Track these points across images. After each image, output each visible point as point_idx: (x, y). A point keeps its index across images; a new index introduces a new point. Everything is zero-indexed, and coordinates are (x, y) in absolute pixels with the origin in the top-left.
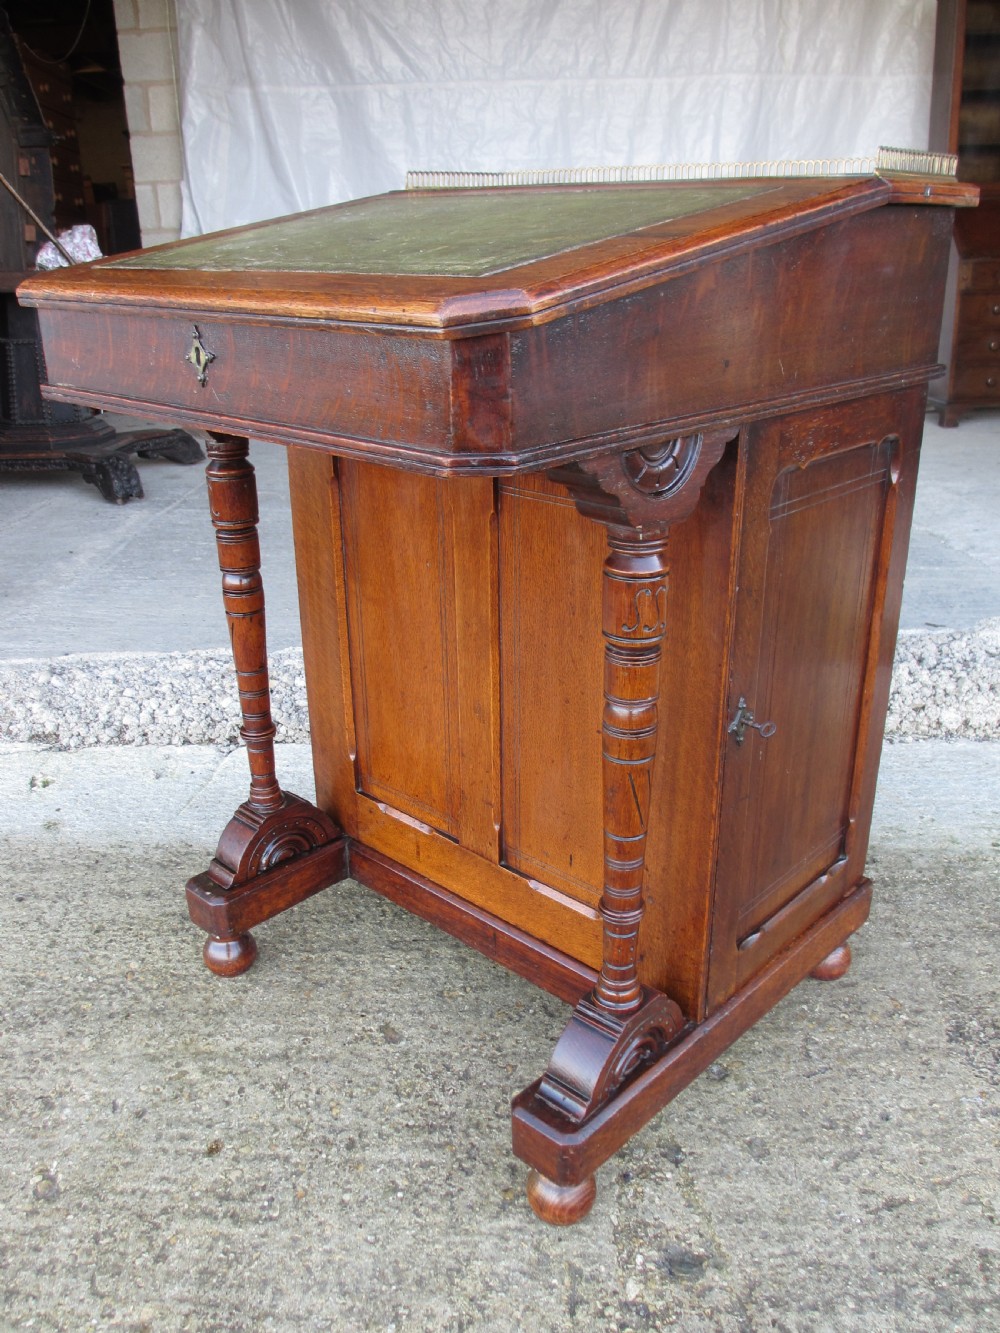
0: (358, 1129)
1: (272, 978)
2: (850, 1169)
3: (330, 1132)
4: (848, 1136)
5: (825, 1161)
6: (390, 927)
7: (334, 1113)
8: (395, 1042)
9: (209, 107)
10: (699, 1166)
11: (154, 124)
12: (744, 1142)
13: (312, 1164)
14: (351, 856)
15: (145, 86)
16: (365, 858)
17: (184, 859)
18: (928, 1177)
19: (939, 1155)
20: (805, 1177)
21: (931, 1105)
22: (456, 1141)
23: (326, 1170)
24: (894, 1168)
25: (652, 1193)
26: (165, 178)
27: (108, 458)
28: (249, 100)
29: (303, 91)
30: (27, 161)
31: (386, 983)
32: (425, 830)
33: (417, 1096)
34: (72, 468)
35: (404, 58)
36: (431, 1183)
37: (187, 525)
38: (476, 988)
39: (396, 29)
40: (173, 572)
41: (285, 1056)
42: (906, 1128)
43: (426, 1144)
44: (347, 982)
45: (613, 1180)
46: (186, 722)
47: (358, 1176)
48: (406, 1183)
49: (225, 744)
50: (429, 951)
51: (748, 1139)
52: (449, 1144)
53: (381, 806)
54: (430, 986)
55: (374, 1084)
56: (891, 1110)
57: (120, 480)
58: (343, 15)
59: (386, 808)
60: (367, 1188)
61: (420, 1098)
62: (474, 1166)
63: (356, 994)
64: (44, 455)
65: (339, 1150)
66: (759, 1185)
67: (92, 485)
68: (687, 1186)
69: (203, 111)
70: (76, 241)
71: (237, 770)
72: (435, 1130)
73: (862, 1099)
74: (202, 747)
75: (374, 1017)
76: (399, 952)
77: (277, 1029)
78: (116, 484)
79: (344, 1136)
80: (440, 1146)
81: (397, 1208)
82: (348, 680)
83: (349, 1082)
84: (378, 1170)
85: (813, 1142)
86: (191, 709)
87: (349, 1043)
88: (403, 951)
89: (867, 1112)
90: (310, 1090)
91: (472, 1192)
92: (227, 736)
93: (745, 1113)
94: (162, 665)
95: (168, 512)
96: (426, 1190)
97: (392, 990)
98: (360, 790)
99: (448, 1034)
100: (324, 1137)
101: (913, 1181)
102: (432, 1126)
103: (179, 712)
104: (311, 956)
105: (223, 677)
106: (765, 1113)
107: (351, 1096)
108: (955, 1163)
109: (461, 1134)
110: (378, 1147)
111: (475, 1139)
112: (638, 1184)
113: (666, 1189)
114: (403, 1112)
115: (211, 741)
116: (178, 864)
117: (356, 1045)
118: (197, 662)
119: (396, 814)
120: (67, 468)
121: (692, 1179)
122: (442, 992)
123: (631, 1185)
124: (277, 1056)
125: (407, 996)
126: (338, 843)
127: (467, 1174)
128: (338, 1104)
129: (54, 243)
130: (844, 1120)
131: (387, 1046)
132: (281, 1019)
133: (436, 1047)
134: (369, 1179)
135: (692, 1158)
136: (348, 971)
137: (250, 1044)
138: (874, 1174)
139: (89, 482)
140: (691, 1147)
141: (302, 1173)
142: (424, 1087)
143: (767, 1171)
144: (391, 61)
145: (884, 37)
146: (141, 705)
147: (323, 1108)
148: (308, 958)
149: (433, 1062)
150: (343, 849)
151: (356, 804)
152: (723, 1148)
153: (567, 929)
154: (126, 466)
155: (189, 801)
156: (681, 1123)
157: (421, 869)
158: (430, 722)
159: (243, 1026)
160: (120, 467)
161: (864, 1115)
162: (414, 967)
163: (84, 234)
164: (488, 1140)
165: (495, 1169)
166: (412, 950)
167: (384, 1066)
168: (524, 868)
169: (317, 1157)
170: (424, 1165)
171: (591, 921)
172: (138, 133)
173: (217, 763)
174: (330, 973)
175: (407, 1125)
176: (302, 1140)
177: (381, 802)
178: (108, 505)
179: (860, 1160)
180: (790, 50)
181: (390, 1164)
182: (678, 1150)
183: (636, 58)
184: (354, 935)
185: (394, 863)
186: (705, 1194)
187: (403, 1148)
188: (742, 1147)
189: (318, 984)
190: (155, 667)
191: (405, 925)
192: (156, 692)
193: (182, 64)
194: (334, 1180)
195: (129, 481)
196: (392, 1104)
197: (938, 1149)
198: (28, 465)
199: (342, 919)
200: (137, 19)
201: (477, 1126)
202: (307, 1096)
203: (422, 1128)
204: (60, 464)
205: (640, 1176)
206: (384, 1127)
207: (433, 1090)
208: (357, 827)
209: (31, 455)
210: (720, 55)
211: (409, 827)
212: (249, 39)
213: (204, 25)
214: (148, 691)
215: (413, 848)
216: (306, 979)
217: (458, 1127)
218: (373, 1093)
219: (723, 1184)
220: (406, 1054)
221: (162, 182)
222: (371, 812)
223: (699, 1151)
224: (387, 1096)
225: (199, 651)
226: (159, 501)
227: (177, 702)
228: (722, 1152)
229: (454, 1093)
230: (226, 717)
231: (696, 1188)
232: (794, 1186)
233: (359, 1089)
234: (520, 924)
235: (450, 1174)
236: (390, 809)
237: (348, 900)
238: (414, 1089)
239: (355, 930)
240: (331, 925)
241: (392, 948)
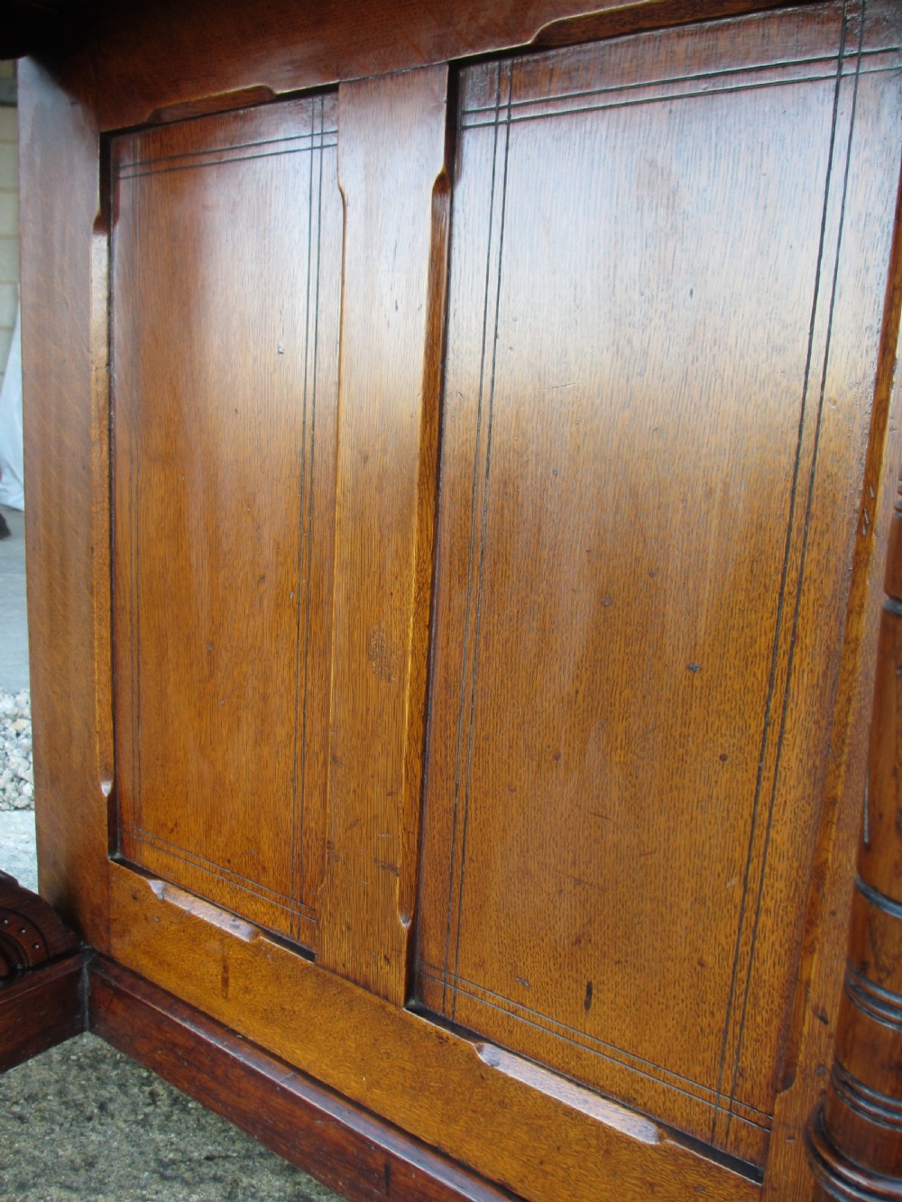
6: (163, 1129)
14: (92, 985)
16: (119, 994)
32: (242, 932)
50: (236, 1182)
53: (156, 886)
59: (165, 890)
76: (177, 1186)
82: (106, 634)
88: (186, 1183)
98: (118, 856)
119: (185, 902)
126: (68, 962)
150: (78, 974)
151: (108, 884)
153: (570, 1161)
157: (229, 1014)
158: (265, 698)
166: (202, 1181)
168: (462, 1015)
171: (641, 1147)
177: (155, 877)
184: (91, 1149)
185: (174, 1001)
191: (192, 1123)
199: (71, 1114)
208: (108, 929)
211: (211, 926)
215: (215, 970)
222: (135, 898)
234: (447, 1145)
236: (173, 890)
237: (90, 1071)
239: (94, 1137)
240: (47, 1126)
241: (163, 1177)
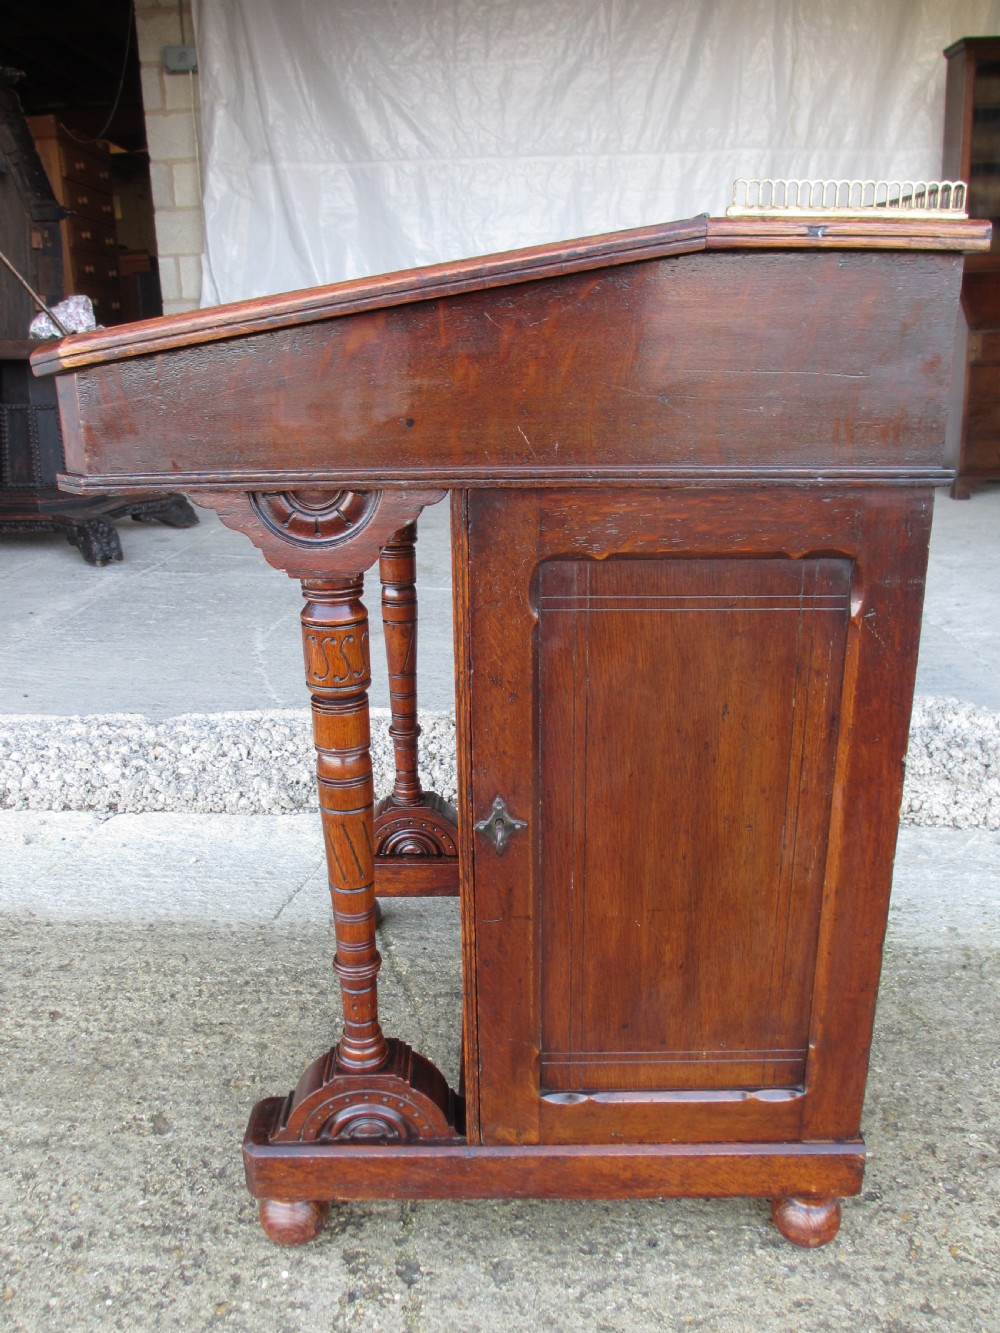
0: (91, 1227)
1: (63, 1058)
2: (595, 1300)
3: (61, 1228)
4: (605, 1263)
5: (570, 1290)
6: (201, 1009)
7: (73, 1208)
8: (162, 1132)
9: (230, 183)
10: (431, 1288)
11: (177, 200)
12: (491, 1263)
13: (30, 1263)
15: (170, 163)
17: (22, 928)
18: (680, 1315)
19: (699, 1290)
20: (544, 1306)
21: (707, 1231)
22: (186, 1245)
23: (42, 1270)
24: (644, 1303)
25: (374, 1316)
26: (187, 251)
27: (89, 521)
28: (270, 177)
29: (321, 168)
30: (39, 235)
31: (177, 1068)
33: (163, 1194)
34: (57, 530)
35: (420, 136)
36: (145, 1291)
37: (155, 589)
38: (266, 1078)
39: (413, 108)
40: (123, 634)
41: (45, 1144)
42: (672, 1257)
43: (156, 1249)
44: (136, 1066)
45: (336, 1300)
46: (66, 787)
47: (73, 1277)
48: (119, 1289)
49: (104, 811)
50: (231, 1036)
51: (496, 1260)
52: (178, 1248)
54: (220, 1074)
55: (125, 1179)
56: (662, 1235)
57: (100, 543)
58: (361, 96)
60: (77, 1293)
61: (166, 1196)
62: (196, 1275)
63: (141, 1079)
64: (31, 517)
65: (63, 1249)
66: (490, 1313)
67: (75, 548)
68: (414, 1309)
69: (223, 187)
70: (69, 311)
71: (109, 838)
72: (170, 1231)
73: (633, 1221)
74: (81, 813)
75: (150, 1106)
76: (201, 1035)
77: (47, 1113)
78: (95, 547)
79: (74, 1233)
80: (168, 1251)
81: (100, 1317)
83: (100, 1174)
84: (96, 1273)
85: (564, 1268)
86: (72, 775)
87: (114, 1133)
88: (206, 1034)
89: (634, 1237)
90: (56, 1181)
91: (185, 1303)
92: (106, 803)
93: (501, 1230)
94: (56, 728)
95: (143, 575)
96: (137, 1299)
97: (179, 1077)
99: (219, 1127)
100: (53, 1234)
101: (660, 1319)
102: (168, 1227)
103: (60, 777)
104: (111, 1036)
105: (110, 743)
106: (522, 1232)
107: (97, 1190)
108: (715, 1300)
109: (194, 1238)
110: (104, 1247)
111: (207, 1245)
112: (361, 1305)
113: (389, 1312)
114: (144, 1210)
115: (91, 807)
116: (14, 933)
117: (119, 1135)
118: (90, 726)
120: (52, 529)
121: (421, 1303)
122: (229, 1081)
123: (354, 1306)
124: (37, 1143)
125: (191, 1084)
127: (186, 1284)
128: (80, 1198)
129: (47, 313)
130: (607, 1245)
131: (152, 1139)
132: (55, 1103)
133: (202, 1141)
134: (82, 1283)
135: (428, 1279)
136: (142, 1053)
137: (15, 1129)
138: (619, 1308)
139: (72, 544)
140: (431, 1266)
141: (17, 1272)
142: (174, 1185)
143: (504, 1299)
144: (407, 139)
145: (897, 112)
146: (24, 769)
147: (63, 1201)
148: (107, 1038)
149: (194, 1157)
152: (465, 1269)
154: (106, 529)
155: (49, 869)
156: (429, 1238)
159: (14, 1108)
160: (101, 530)
161: (630, 1239)
162: (210, 1052)
163: (78, 304)
164: (220, 1247)
165: (217, 1279)
167: (141, 1158)
169: (38, 1255)
170: (145, 1271)
172: (162, 208)
173: (91, 830)
174: (122, 1055)
175: (143, 1226)
176: (30, 1235)
178: (89, 567)
179: (610, 1291)
180: (802, 127)
181: (111, 1268)
182: (417, 1269)
183: (648, 134)
184: (162, 1016)
186: (429, 1320)
187: (130, 1250)
188: (486, 1269)
189: (106, 1067)
190: (49, 730)
192: (42, 756)
193: (204, 143)
194: (47, 1282)
195: (108, 543)
196: (135, 1201)
197: (700, 1282)
198: (15, 527)
200: (164, 100)
201: (214, 1230)
202: (52, 1187)
203: (156, 1229)
204: (46, 527)
205: (367, 1296)
206: (118, 1226)
207: (182, 1187)
209: (19, 517)
210: (732, 131)
212: (271, 120)
213: (226, 106)
214: (34, 755)
216: (97, 1060)
217: (194, 1229)
218: (120, 1189)
219: (452, 1311)
220: (168, 1147)
221: (184, 255)
223: (438, 1272)
224: (131, 1192)
225: (98, 716)
226: (139, 564)
227: (60, 767)
228: (463, 1274)
229: (202, 1193)
230: (106, 783)
231: (421, 1314)
232: (528, 1317)
233: (107, 1183)
235: (168, 1283)
238: (163, 1185)
239: (165, 1010)
240: (141, 1004)
241: (195, 1031)
